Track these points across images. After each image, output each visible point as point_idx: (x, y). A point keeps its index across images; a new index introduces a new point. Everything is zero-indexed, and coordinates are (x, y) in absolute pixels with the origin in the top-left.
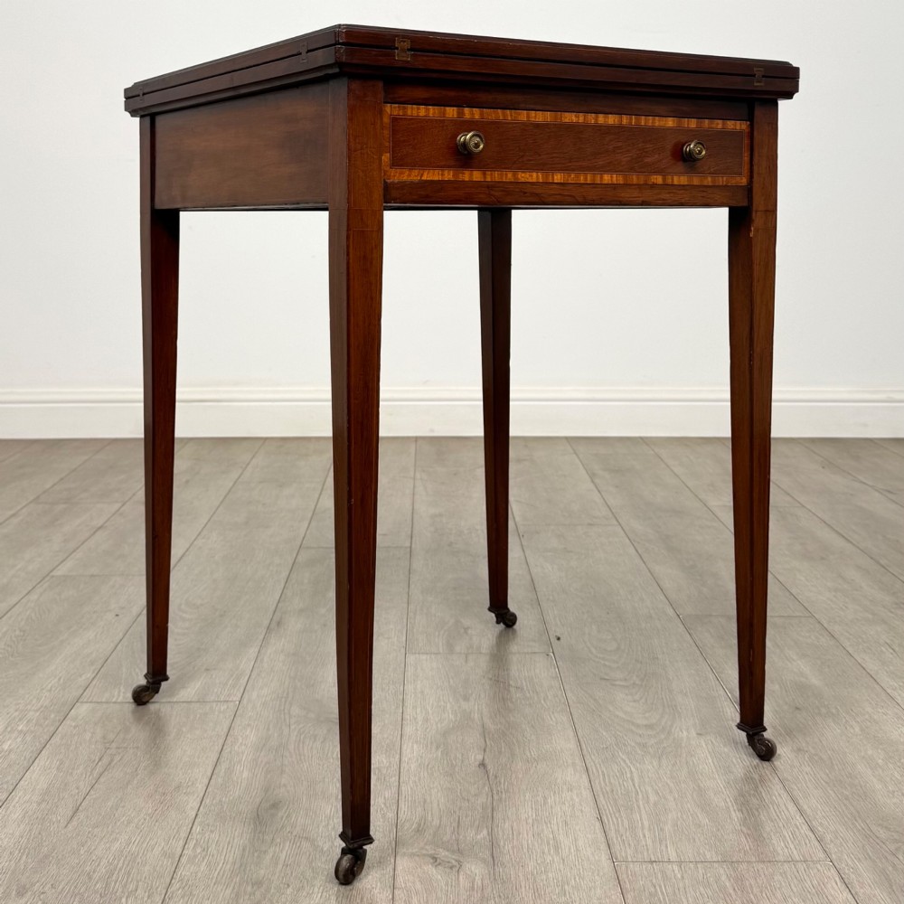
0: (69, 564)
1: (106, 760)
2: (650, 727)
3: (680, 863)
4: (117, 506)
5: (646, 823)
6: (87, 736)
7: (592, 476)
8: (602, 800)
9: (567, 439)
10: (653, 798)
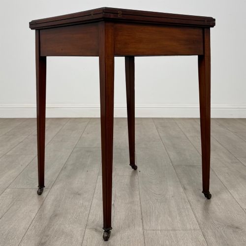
0: (11, 152)
1: (12, 203)
2: (159, 194)
3: (161, 230)
4: (26, 136)
5: (154, 220)
6: (8, 197)
7: (157, 128)
8: (143, 214)
9: (152, 118)
10: (157, 213)
